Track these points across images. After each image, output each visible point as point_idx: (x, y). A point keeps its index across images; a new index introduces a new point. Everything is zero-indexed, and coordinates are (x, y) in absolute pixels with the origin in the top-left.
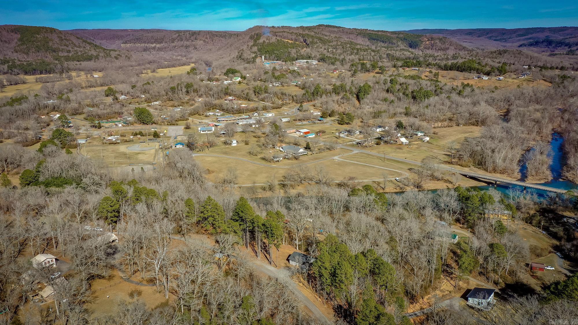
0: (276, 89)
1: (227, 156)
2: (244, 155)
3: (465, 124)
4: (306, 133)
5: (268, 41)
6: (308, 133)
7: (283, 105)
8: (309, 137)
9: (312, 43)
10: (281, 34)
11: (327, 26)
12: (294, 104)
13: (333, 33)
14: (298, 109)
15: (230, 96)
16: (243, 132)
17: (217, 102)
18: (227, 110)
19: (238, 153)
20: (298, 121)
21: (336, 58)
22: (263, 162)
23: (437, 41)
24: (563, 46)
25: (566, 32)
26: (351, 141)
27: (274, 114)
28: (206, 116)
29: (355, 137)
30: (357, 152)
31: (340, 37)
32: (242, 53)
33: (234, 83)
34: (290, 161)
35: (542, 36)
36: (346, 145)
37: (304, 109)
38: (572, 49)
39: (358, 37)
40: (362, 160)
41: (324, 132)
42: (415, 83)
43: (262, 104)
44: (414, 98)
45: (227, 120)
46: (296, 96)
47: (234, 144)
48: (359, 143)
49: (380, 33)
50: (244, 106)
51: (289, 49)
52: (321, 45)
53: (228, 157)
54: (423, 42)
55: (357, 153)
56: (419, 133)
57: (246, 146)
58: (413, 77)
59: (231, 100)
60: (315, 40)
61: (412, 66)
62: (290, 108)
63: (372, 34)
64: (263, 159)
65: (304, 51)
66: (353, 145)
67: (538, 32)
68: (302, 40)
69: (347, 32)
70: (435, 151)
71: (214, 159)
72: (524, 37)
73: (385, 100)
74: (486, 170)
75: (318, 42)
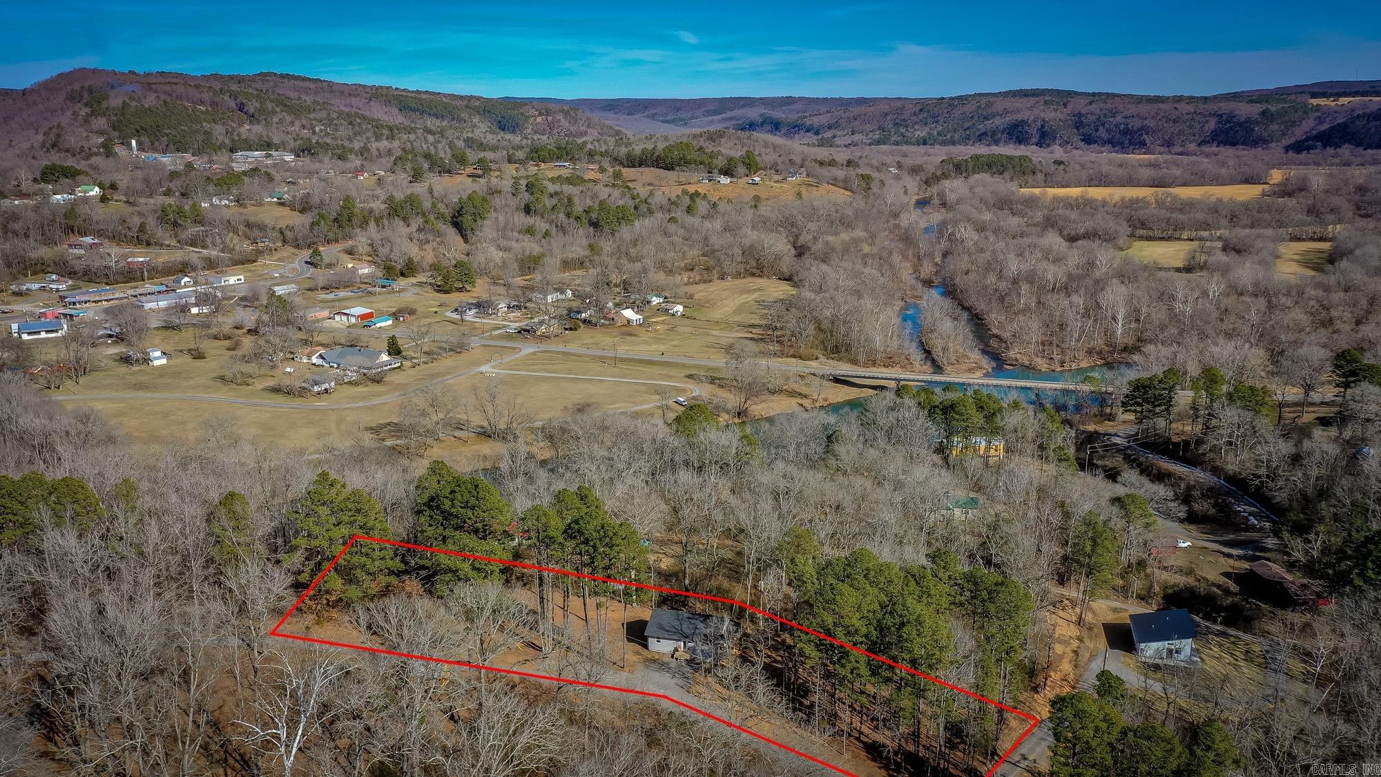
0: (227, 214)
1: (149, 395)
2: (208, 387)
3: (738, 275)
4: (363, 317)
5: (134, 104)
6: (370, 315)
7: (259, 253)
8: (378, 325)
9: (262, 111)
10: (168, 88)
11: (283, 76)
12: (290, 250)
13: (307, 94)
14: (306, 262)
15: (86, 235)
16: (166, 328)
17: (45, 252)
18: (85, 273)
19: (186, 384)
20: (320, 292)
21: (342, 145)
22: (280, 399)
23: (560, 116)
24: (802, 132)
25: (793, 107)
26: (500, 328)
27: (242, 277)
28: (18, 294)
29: (500, 319)
30: (531, 350)
31: (327, 103)
32: (58, 136)
33: (85, 200)
34: (360, 389)
35: (753, 114)
36: (492, 338)
37: (326, 260)
38: (826, 135)
39: (372, 103)
40: (555, 367)
41: (412, 312)
42: (582, 192)
43: (193, 254)
44: (595, 224)
45: (97, 298)
46: (291, 229)
47: (158, 360)
48: (525, 330)
49: (424, 96)
50: (141, 259)
51: (204, 124)
52: (288, 118)
53: (157, 395)
54: (528, 117)
55: (535, 353)
56: (654, 298)
57: (199, 363)
58: (570, 181)
59: (91, 246)
60: (270, 106)
61: (551, 160)
62: (279, 260)
63: (407, 97)
64: (276, 390)
65: (246, 130)
66: (509, 337)
67: (743, 106)
68: (233, 104)
69: (342, 92)
70: (714, 332)
71: (111, 406)
72: (719, 117)
73: (529, 231)
74: (855, 362)
75: (278, 109)
